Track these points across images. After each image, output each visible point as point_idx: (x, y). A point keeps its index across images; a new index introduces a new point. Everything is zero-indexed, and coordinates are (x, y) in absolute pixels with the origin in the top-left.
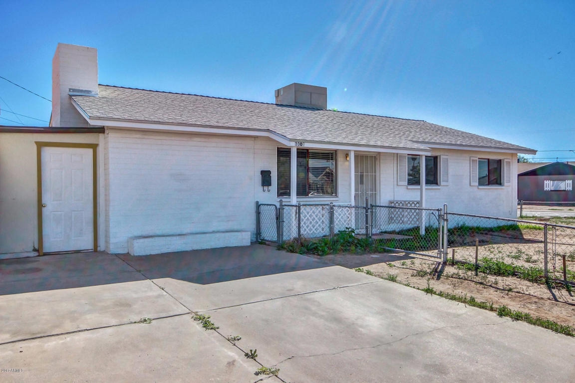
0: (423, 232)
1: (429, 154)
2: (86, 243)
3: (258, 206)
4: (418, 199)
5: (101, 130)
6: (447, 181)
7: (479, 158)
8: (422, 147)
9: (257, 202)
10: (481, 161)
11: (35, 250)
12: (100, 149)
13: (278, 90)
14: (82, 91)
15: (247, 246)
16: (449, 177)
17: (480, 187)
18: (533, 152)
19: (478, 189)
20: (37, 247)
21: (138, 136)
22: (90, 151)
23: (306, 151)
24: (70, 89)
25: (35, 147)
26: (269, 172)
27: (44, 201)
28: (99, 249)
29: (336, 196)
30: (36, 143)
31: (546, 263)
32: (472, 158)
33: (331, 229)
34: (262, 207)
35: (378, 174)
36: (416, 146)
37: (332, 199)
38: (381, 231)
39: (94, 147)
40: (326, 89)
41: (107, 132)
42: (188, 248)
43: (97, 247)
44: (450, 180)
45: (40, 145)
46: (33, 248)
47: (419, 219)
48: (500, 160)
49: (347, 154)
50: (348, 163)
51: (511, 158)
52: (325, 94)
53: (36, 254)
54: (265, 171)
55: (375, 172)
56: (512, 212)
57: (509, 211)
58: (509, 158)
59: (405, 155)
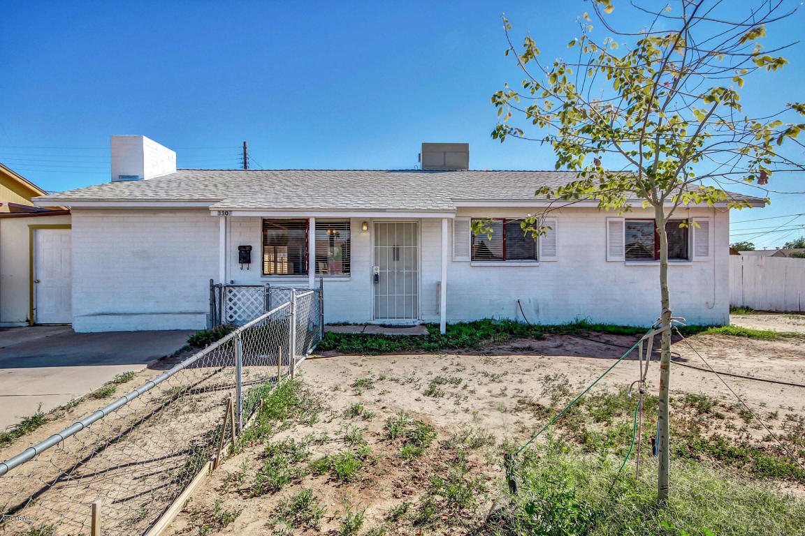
0: (443, 329)
6: (554, 255)
7: (626, 219)
11: (27, 321)
14: (130, 177)
17: (628, 263)
19: (625, 266)
20: (29, 318)
23: (305, 221)
25: (29, 230)
26: (248, 248)
27: (36, 278)
30: (29, 226)
32: (609, 220)
35: (419, 247)
38: (422, 322)
40: (469, 146)
45: (33, 229)
46: (26, 319)
48: (687, 221)
49: (365, 222)
50: (368, 234)
51: (711, 215)
52: (467, 153)
53: (27, 324)
54: (244, 247)
55: (415, 244)
56: (714, 304)
57: (707, 303)
58: (705, 215)
59: (466, 219)
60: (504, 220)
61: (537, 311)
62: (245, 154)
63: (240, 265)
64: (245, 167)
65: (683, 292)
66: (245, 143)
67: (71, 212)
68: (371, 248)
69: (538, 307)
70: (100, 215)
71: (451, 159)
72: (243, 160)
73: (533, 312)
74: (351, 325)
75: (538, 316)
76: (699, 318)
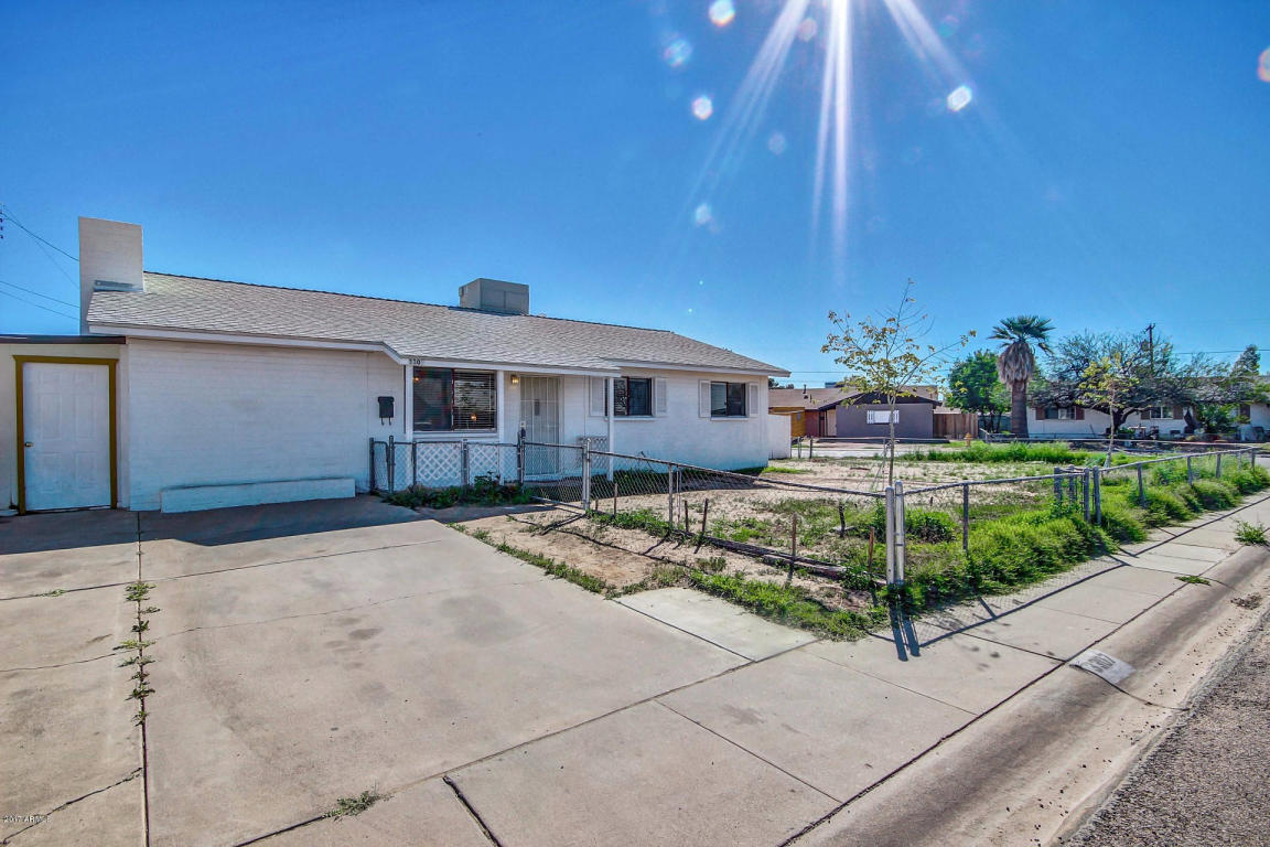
0: (611, 478)
1: (619, 376)
2: (99, 496)
3: (372, 442)
4: (606, 434)
5: (120, 340)
7: (711, 382)
8: (610, 366)
9: (372, 440)
10: (714, 386)
11: (12, 507)
12: (121, 368)
13: (463, 288)
14: (116, 284)
15: (349, 499)
16: (668, 404)
17: (714, 419)
18: (787, 374)
19: (711, 421)
20: (16, 503)
21: (178, 348)
22: (105, 369)
23: (450, 371)
24: (97, 281)
25: (13, 364)
26: (391, 400)
27: (27, 439)
28: (118, 505)
29: (495, 432)
30: (14, 356)
31: (671, 515)
32: (701, 382)
33: (465, 474)
34: (376, 445)
35: (560, 402)
36: (604, 365)
37: (464, 435)
39: (112, 364)
40: (527, 287)
41: (127, 341)
42: (254, 503)
43: (117, 502)
44: (669, 410)
45: (21, 361)
46: (9, 504)
47: (606, 465)
48: (744, 385)
49: (513, 376)
50: (516, 387)
52: (527, 295)
53: (14, 512)
54: (386, 398)
55: (557, 399)
60: (628, 378)
71: (512, 301)
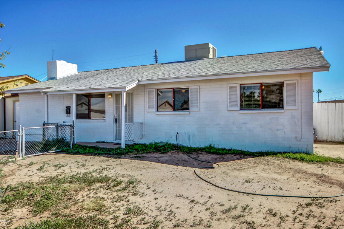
6: (197, 107)
7: (240, 84)
14: (53, 78)
17: (242, 112)
19: (240, 113)
24: (50, 78)
26: (70, 107)
30: (13, 100)
32: (229, 86)
49: (111, 94)
50: (112, 99)
51: (298, 78)
54: (68, 107)
55: (132, 104)
56: (301, 138)
57: (296, 137)
58: (293, 78)
59: (153, 90)
60: (173, 89)
61: (189, 139)
62: (156, 56)
63: (67, 115)
64: (156, 63)
65: (278, 130)
66: (156, 50)
67: (19, 95)
68: (113, 107)
69: (189, 136)
70: (26, 95)
71: (199, 53)
72: (155, 60)
73: (187, 140)
74: (106, 143)
75: (190, 142)
76: (290, 147)
